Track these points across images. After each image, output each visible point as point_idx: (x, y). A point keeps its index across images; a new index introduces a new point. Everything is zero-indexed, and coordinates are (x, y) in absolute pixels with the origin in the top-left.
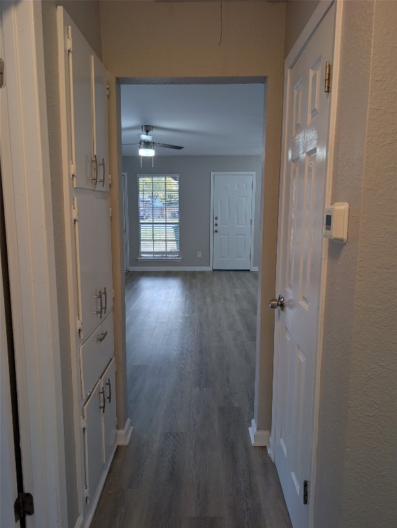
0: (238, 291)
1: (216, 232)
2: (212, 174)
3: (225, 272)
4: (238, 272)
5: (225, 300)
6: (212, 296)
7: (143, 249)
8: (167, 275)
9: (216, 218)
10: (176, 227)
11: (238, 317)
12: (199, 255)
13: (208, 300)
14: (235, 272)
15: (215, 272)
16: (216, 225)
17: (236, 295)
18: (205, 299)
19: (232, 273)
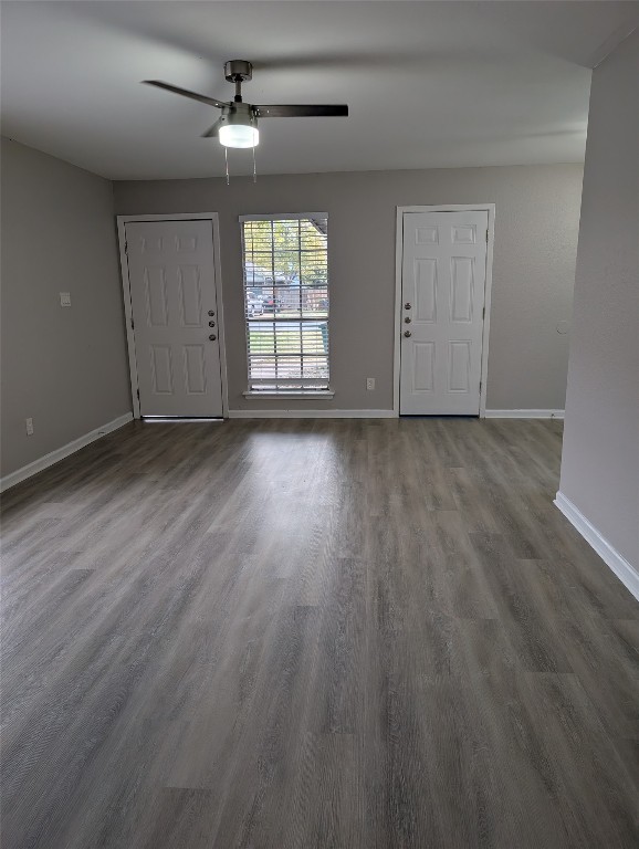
0: (465, 475)
1: (407, 335)
2: (400, 210)
3: (425, 420)
4: (454, 422)
5: (436, 500)
6: (405, 490)
7: (255, 374)
8: (305, 427)
9: (408, 307)
10: (322, 327)
11: (476, 565)
12: (371, 384)
13: (396, 500)
14: (448, 422)
15: (405, 421)
16: (408, 321)
17: (459, 488)
18: (386, 496)
19: (440, 422)
